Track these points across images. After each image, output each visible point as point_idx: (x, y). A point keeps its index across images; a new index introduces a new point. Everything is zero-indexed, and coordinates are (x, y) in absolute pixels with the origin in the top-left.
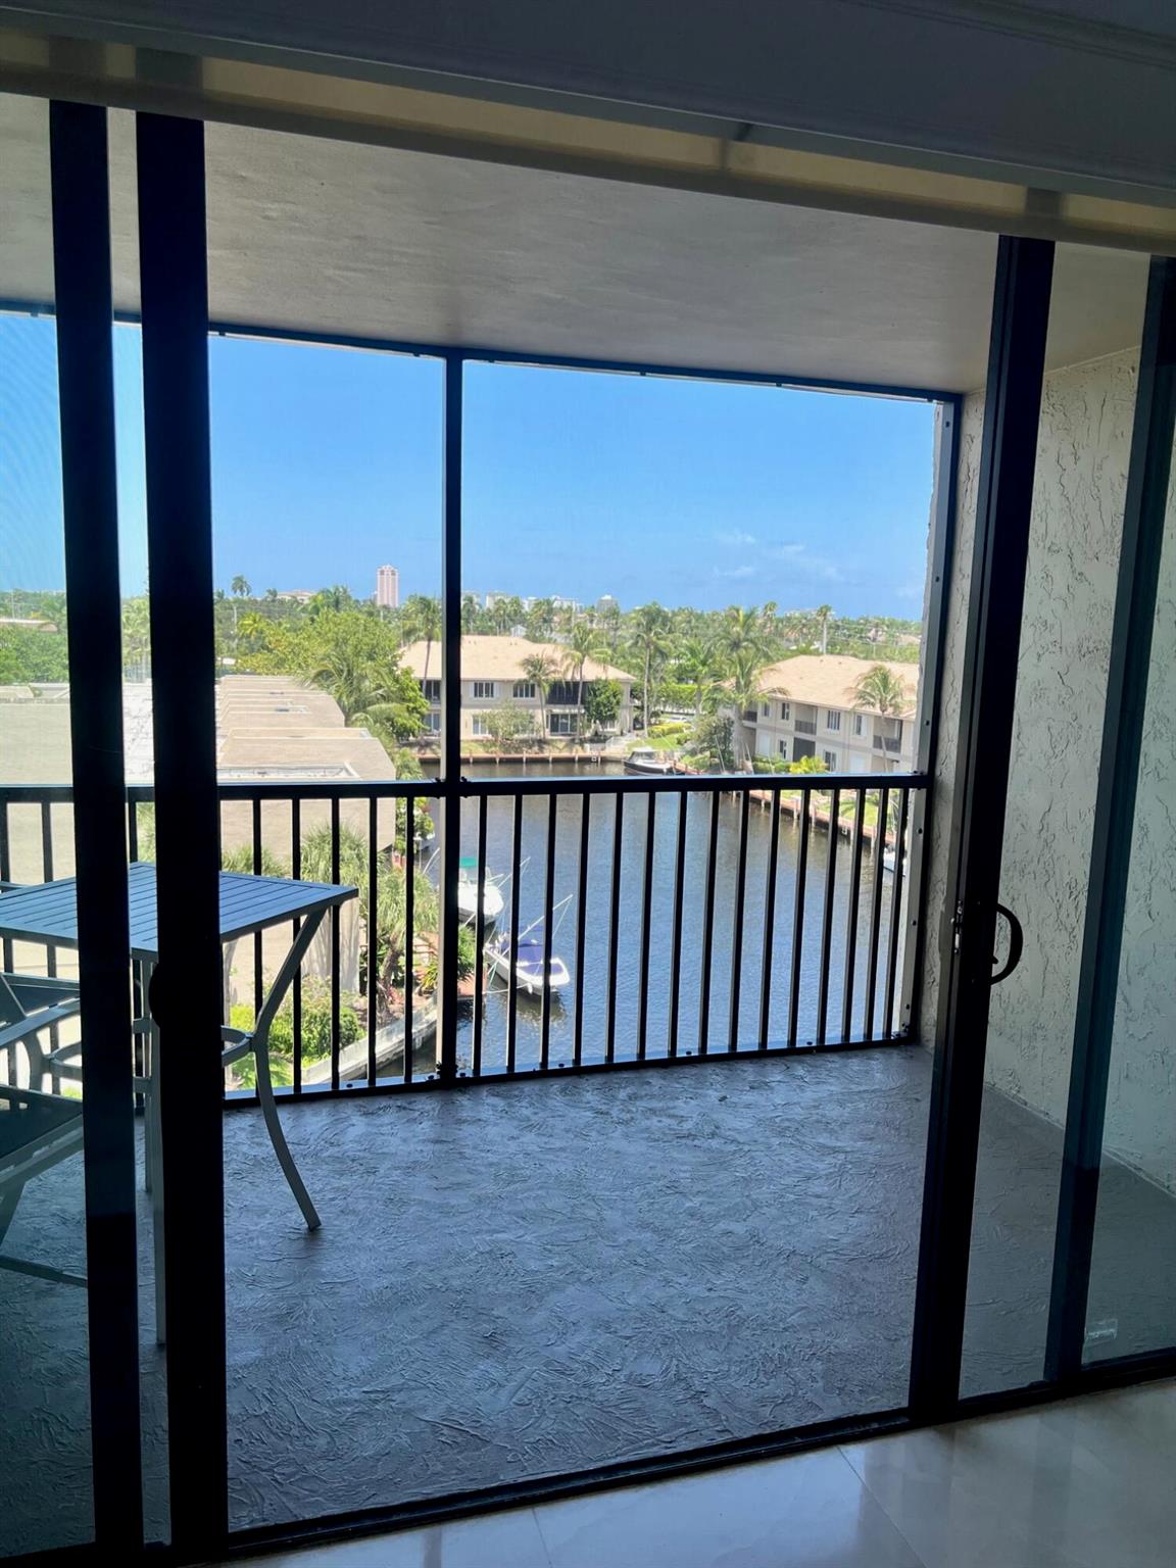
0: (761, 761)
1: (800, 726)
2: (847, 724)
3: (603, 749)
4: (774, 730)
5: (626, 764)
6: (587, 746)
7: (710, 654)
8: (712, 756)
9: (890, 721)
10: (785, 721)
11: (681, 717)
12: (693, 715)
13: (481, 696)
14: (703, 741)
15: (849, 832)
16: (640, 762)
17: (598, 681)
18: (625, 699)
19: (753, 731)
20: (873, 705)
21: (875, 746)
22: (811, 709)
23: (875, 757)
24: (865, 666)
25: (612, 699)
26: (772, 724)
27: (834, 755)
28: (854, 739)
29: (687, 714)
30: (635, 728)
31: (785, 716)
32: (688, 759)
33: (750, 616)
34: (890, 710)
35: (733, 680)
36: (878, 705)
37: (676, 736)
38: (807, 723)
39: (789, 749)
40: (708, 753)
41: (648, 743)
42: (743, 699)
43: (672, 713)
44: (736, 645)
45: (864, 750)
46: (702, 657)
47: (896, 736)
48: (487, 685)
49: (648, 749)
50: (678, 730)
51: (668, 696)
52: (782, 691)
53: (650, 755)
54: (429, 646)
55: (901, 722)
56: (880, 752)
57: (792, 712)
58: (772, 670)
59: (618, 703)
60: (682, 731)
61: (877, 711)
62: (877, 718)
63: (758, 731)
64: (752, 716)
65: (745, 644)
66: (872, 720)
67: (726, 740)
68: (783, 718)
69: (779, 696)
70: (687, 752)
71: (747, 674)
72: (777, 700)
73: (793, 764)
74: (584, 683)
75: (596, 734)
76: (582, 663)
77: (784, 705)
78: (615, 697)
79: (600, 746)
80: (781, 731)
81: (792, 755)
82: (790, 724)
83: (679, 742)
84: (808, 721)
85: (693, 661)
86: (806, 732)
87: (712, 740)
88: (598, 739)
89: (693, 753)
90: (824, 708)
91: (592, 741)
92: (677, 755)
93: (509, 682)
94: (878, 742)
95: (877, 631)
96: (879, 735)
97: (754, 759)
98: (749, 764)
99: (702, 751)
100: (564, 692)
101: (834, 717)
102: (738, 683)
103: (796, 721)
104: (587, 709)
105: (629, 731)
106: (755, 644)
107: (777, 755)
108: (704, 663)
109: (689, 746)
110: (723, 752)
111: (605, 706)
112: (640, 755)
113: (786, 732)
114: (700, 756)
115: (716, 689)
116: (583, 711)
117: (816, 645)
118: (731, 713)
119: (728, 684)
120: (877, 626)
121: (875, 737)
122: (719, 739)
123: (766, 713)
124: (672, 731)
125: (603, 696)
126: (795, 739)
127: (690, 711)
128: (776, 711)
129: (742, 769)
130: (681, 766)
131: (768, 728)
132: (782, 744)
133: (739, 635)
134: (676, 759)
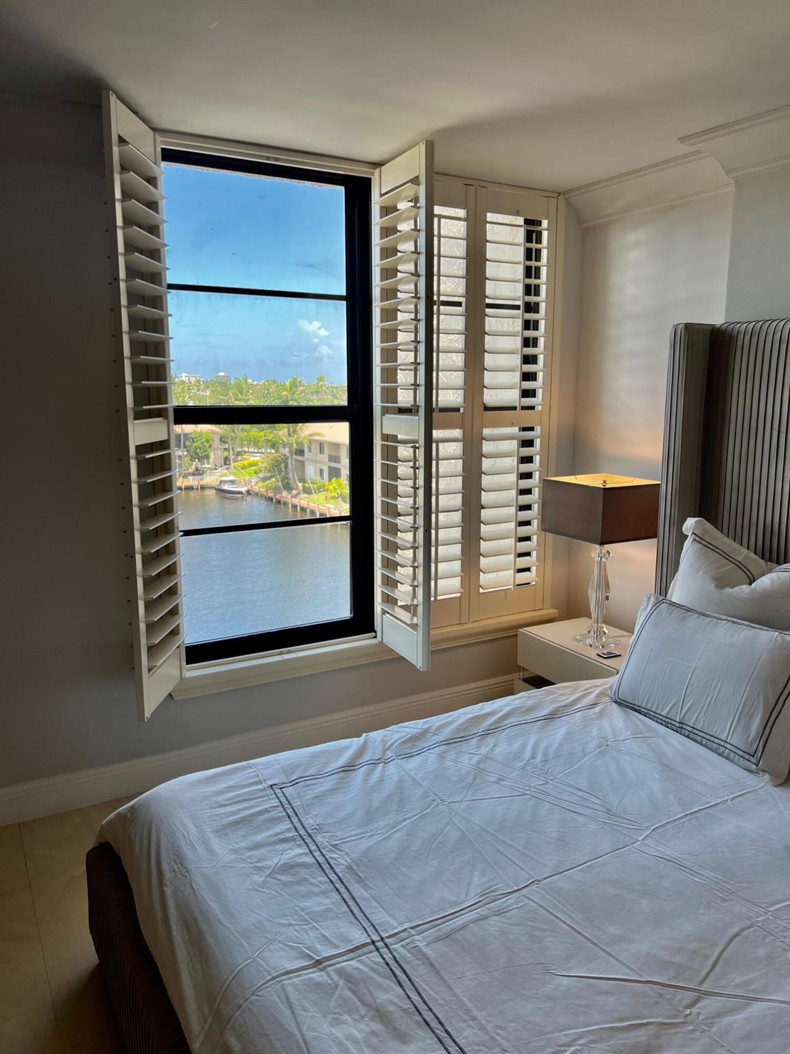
0: (308, 483)
1: (332, 458)
3: (202, 480)
4: (316, 461)
5: (216, 489)
6: (190, 477)
8: (277, 480)
10: (322, 455)
11: (258, 454)
14: (271, 471)
16: (226, 487)
17: (195, 432)
18: (217, 443)
19: (303, 463)
22: (337, 446)
25: (205, 443)
26: (314, 458)
29: (261, 453)
30: (225, 464)
31: (321, 451)
32: (261, 484)
37: (254, 468)
38: (335, 456)
39: (326, 473)
40: (274, 479)
41: (234, 474)
42: (293, 440)
43: (254, 452)
49: (231, 478)
50: (255, 464)
51: (250, 440)
52: (317, 434)
53: (233, 482)
57: (327, 450)
59: (210, 446)
60: (258, 465)
63: (306, 463)
64: (301, 452)
67: (284, 470)
68: (321, 453)
69: (316, 437)
70: (261, 479)
72: (316, 441)
73: (328, 483)
74: (186, 434)
75: (197, 469)
77: (320, 444)
78: (207, 442)
79: (199, 477)
80: (321, 462)
81: (328, 478)
82: (325, 457)
83: (256, 473)
84: (337, 454)
86: (336, 462)
87: (275, 470)
88: (198, 472)
89: (264, 479)
90: (345, 445)
91: (193, 474)
92: (254, 480)
97: (303, 482)
98: (300, 485)
99: (269, 478)
103: (329, 456)
104: (188, 451)
105: (221, 466)
107: (318, 478)
109: (261, 475)
110: (283, 478)
111: (200, 449)
112: (226, 482)
113: (324, 463)
114: (268, 482)
116: (186, 453)
118: (286, 451)
122: (280, 469)
123: (310, 450)
124: (251, 465)
125: (199, 442)
126: (329, 467)
127: (262, 451)
128: (316, 448)
129: (296, 489)
130: (256, 489)
131: (311, 461)
132: (321, 471)
133: (287, 398)
134: (253, 484)
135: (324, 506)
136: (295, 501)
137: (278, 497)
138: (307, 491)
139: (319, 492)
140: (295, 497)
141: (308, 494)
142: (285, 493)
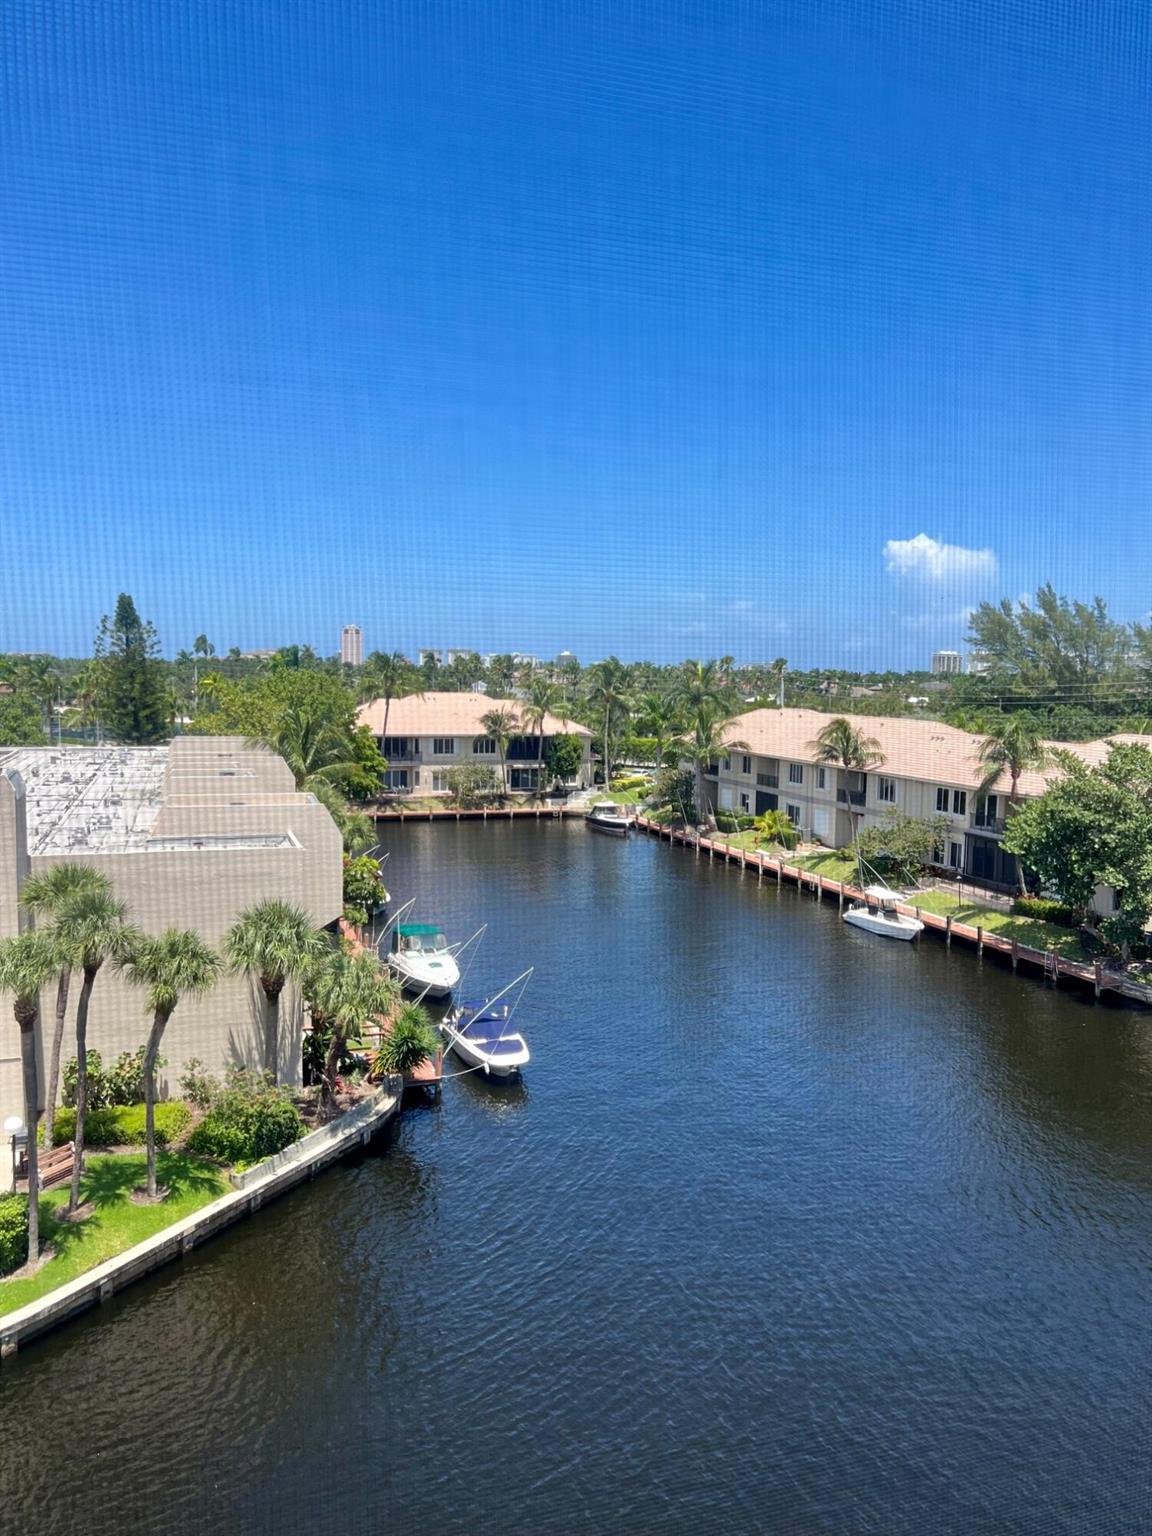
0: (724, 815)
1: (762, 779)
2: (809, 777)
3: (565, 804)
4: (736, 783)
5: (587, 819)
6: (549, 801)
7: (670, 708)
8: (675, 810)
9: (853, 774)
10: (746, 775)
11: (642, 770)
12: (653, 768)
13: (441, 752)
14: (665, 795)
15: (816, 887)
16: (602, 817)
17: (558, 735)
18: (586, 753)
19: (714, 785)
20: (836, 759)
21: (838, 800)
22: (772, 762)
23: (839, 811)
24: (824, 719)
25: (573, 753)
26: (732, 777)
27: (798, 809)
28: (818, 793)
29: (648, 768)
30: (596, 782)
31: (746, 769)
32: (650, 813)
33: (708, 670)
34: (853, 763)
35: (694, 734)
36: (841, 759)
37: (638, 789)
38: (769, 777)
39: (752, 802)
40: (670, 807)
41: (609, 797)
42: (704, 752)
43: (632, 766)
44: (696, 700)
45: (825, 803)
46: (662, 710)
47: (860, 788)
48: (447, 741)
49: (610, 804)
50: (639, 784)
51: (629, 749)
52: (742, 744)
53: (612, 810)
54: (387, 704)
55: (865, 775)
56: (844, 806)
57: (754, 768)
58: (734, 723)
59: (579, 757)
60: (643, 785)
61: (841, 763)
62: (840, 771)
63: (719, 784)
64: (714, 770)
65: (705, 698)
66: (835, 774)
67: (687, 794)
68: (745, 771)
69: (740, 749)
70: (649, 806)
71: (705, 726)
72: (738, 753)
73: (757, 818)
74: (546, 739)
75: (557, 788)
76: (542, 717)
77: (745, 758)
78: (575, 750)
79: (561, 801)
80: (742, 784)
81: (754, 810)
82: (752, 777)
83: (641, 796)
84: (771, 774)
85: (653, 715)
86: (768, 785)
87: (673, 794)
88: (560, 794)
89: (654, 807)
90: (786, 761)
91: (553, 795)
92: (639, 809)
93: (470, 737)
94: (842, 796)
95: (829, 684)
96: (842, 788)
97: (717, 813)
98: (712, 818)
99: (664, 804)
100: (524, 747)
101: (796, 770)
102: (698, 737)
103: (758, 775)
104: (548, 764)
105: (591, 786)
106: (716, 699)
107: (739, 808)
108: (664, 717)
109: (650, 800)
110: (685, 806)
111: (566, 760)
112: (601, 809)
113: (748, 785)
114: (661, 810)
115: (676, 743)
116: (543, 766)
117: (772, 698)
118: (692, 767)
119: (688, 738)
120: (828, 678)
121: (839, 791)
122: (682, 793)
124: (634, 785)
125: (564, 751)
126: (758, 793)
127: (651, 764)
128: (737, 764)
129: (705, 824)
130: (643, 820)
131: (728, 781)
132: (744, 797)
133: (699, 688)
134: (638, 813)
135: (754, 852)
136: (705, 842)
137: (679, 834)
138: (725, 828)
139: (742, 830)
140: (704, 835)
141: (725, 832)
142: (688, 829)
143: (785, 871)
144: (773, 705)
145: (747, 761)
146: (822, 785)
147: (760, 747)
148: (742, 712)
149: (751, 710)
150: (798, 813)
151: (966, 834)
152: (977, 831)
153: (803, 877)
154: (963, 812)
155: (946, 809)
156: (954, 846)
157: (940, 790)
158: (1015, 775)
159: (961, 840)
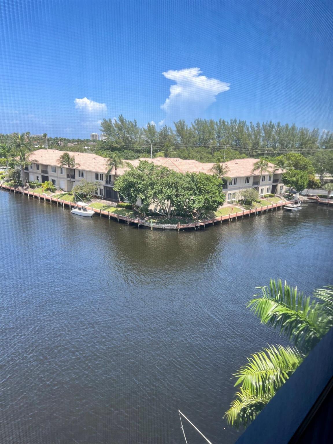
0: (31, 183)
1: (43, 172)
2: (58, 171)
4: (35, 173)
7: (10, 149)
8: (15, 182)
9: (71, 170)
10: (38, 170)
11: (2, 169)
12: (6, 168)
14: (11, 177)
15: (62, 204)
19: (28, 174)
20: (66, 165)
21: (67, 177)
22: (46, 166)
23: (67, 180)
24: (62, 153)
27: (55, 180)
28: (60, 175)
29: (3, 168)
31: (38, 168)
32: (6, 183)
33: (22, 136)
34: (71, 166)
35: (19, 157)
36: (67, 165)
37: (1, 175)
38: (45, 171)
39: (40, 179)
40: (13, 181)
42: (23, 163)
44: (19, 146)
45: (64, 178)
46: (7, 149)
47: (73, 174)
52: (36, 161)
55: (74, 170)
56: (69, 179)
57: (40, 168)
58: (32, 154)
60: (3, 174)
61: (67, 166)
62: (67, 169)
63: (29, 173)
64: (27, 169)
65: (22, 145)
66: (66, 169)
67: (19, 177)
68: (37, 169)
69: (35, 162)
70: (6, 181)
71: (23, 155)
72: (35, 163)
73: (42, 184)
77: (37, 165)
80: (37, 173)
81: (41, 181)
82: (40, 171)
83: (2, 178)
85: (4, 151)
86: (45, 173)
87: (14, 177)
89: (7, 181)
90: (50, 166)
94: (68, 176)
95: (61, 142)
96: (68, 174)
97: (29, 183)
98: (28, 184)
99: (11, 180)
101: (54, 168)
102: (21, 158)
103: (42, 170)
106: (26, 146)
107: (36, 181)
108: (8, 151)
109: (5, 179)
110: (18, 180)
113: (39, 174)
114: (10, 182)
115: (13, 160)
117: (43, 146)
118: (19, 168)
119: (18, 158)
120: (61, 140)
121: (67, 174)
122: (16, 176)
123: (31, 167)
126: (42, 176)
127: (5, 167)
128: (34, 167)
129: (25, 186)
130: (4, 186)
131: (33, 172)
132: (38, 177)
133: (19, 142)
134: (2, 183)
135: (42, 194)
136: (26, 192)
137: (17, 189)
138: (33, 187)
139: (38, 187)
140: (26, 189)
141: (32, 188)
142: (20, 188)
143: (52, 199)
144: (44, 148)
145: (38, 166)
146: (62, 173)
147: (42, 161)
148: (35, 150)
149: (37, 150)
150: (55, 182)
151: (104, 186)
152: (107, 185)
153: (58, 201)
154: (103, 180)
155: (98, 179)
156: (101, 189)
157: (96, 174)
158: (116, 169)
159: (102, 188)
